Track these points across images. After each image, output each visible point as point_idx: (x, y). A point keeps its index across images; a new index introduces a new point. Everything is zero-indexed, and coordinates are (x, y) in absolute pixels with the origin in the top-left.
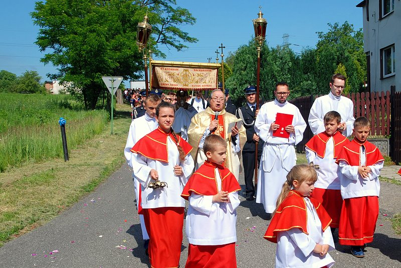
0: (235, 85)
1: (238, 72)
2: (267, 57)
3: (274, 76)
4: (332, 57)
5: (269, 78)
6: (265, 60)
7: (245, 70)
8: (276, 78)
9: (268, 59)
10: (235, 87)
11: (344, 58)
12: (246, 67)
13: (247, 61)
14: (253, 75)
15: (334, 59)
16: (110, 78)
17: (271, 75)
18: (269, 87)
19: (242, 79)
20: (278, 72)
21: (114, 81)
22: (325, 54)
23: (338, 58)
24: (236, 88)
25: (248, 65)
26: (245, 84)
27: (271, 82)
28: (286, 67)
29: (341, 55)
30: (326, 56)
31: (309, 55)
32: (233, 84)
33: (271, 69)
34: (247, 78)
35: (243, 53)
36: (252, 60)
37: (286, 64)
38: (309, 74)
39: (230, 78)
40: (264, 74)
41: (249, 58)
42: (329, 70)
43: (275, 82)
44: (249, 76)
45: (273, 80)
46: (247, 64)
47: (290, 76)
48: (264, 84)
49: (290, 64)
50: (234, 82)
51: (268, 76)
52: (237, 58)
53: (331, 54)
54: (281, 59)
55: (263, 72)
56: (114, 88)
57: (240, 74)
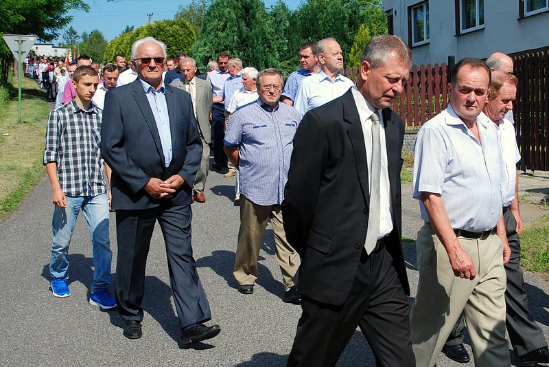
0: (208, 52)
1: (212, 34)
2: (256, 12)
3: (266, 40)
4: (341, 15)
5: (260, 42)
6: (254, 17)
7: (223, 30)
8: (270, 43)
9: (257, 15)
10: (209, 55)
11: (359, 18)
12: (225, 26)
13: (226, 18)
14: (236, 37)
15: (344, 18)
16: (17, 37)
17: (263, 39)
18: (259, 55)
19: (219, 44)
20: (272, 34)
21: (22, 41)
22: (332, 11)
23: (350, 18)
24: (211, 57)
25: (229, 23)
26: (223, 50)
27: (262, 49)
28: (282, 27)
29: (355, 13)
30: (334, 14)
31: (310, 12)
32: (205, 50)
33: (262, 29)
34: (227, 43)
35: (218, 5)
36: (234, 16)
37: (282, 23)
38: (310, 38)
39: (198, 42)
40: (252, 37)
41: (229, 13)
42: (338, 34)
43: (267, 49)
44: (230, 39)
45: (266, 45)
46: (226, 22)
47: (287, 41)
48: (252, 51)
49: (288, 24)
50: (207, 48)
51: (258, 40)
52: (209, 14)
53: (341, 12)
54: (275, 16)
55: (250, 34)
56: (22, 53)
57: (217, 36)
